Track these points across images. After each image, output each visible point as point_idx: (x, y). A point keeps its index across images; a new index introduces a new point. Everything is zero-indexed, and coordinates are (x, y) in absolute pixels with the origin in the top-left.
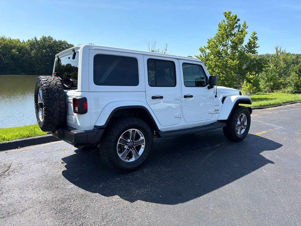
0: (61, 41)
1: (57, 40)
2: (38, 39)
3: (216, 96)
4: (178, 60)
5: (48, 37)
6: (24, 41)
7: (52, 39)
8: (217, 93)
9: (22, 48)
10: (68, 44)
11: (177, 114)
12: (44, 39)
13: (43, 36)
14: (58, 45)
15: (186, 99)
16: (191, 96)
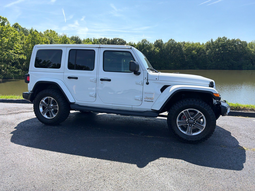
0: (234, 40)
1: (231, 39)
2: (214, 40)
3: (147, 83)
4: (99, 48)
5: (223, 38)
6: (203, 43)
7: (226, 39)
8: (148, 80)
9: (200, 49)
10: (241, 41)
11: (91, 93)
12: (219, 40)
13: (219, 37)
14: (231, 43)
15: (102, 82)
16: (109, 80)
